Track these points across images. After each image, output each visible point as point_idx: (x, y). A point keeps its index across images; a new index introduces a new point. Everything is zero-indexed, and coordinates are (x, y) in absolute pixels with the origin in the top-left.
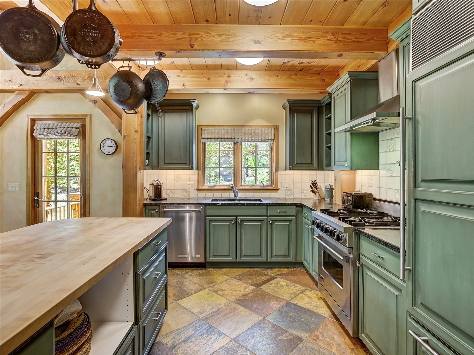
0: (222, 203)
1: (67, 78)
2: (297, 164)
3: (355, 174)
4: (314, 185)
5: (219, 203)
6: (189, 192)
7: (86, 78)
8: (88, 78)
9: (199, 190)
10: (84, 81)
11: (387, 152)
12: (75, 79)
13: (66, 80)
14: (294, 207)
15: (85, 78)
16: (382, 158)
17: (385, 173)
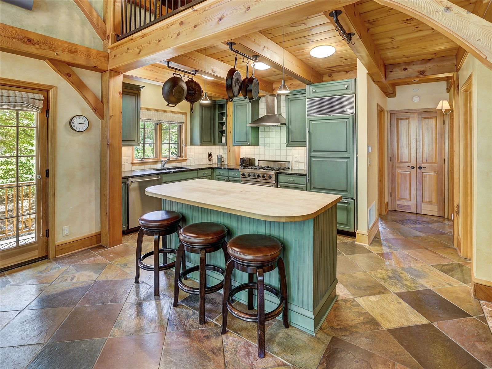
0: (173, 171)
1: (41, 43)
2: (204, 141)
3: (240, 148)
4: (210, 155)
5: (172, 171)
6: (125, 166)
7: (67, 50)
8: (69, 50)
9: (133, 164)
10: (64, 52)
11: (265, 137)
12: (52, 47)
13: (40, 45)
14: (211, 170)
15: (64, 49)
16: (261, 140)
17: (263, 147)
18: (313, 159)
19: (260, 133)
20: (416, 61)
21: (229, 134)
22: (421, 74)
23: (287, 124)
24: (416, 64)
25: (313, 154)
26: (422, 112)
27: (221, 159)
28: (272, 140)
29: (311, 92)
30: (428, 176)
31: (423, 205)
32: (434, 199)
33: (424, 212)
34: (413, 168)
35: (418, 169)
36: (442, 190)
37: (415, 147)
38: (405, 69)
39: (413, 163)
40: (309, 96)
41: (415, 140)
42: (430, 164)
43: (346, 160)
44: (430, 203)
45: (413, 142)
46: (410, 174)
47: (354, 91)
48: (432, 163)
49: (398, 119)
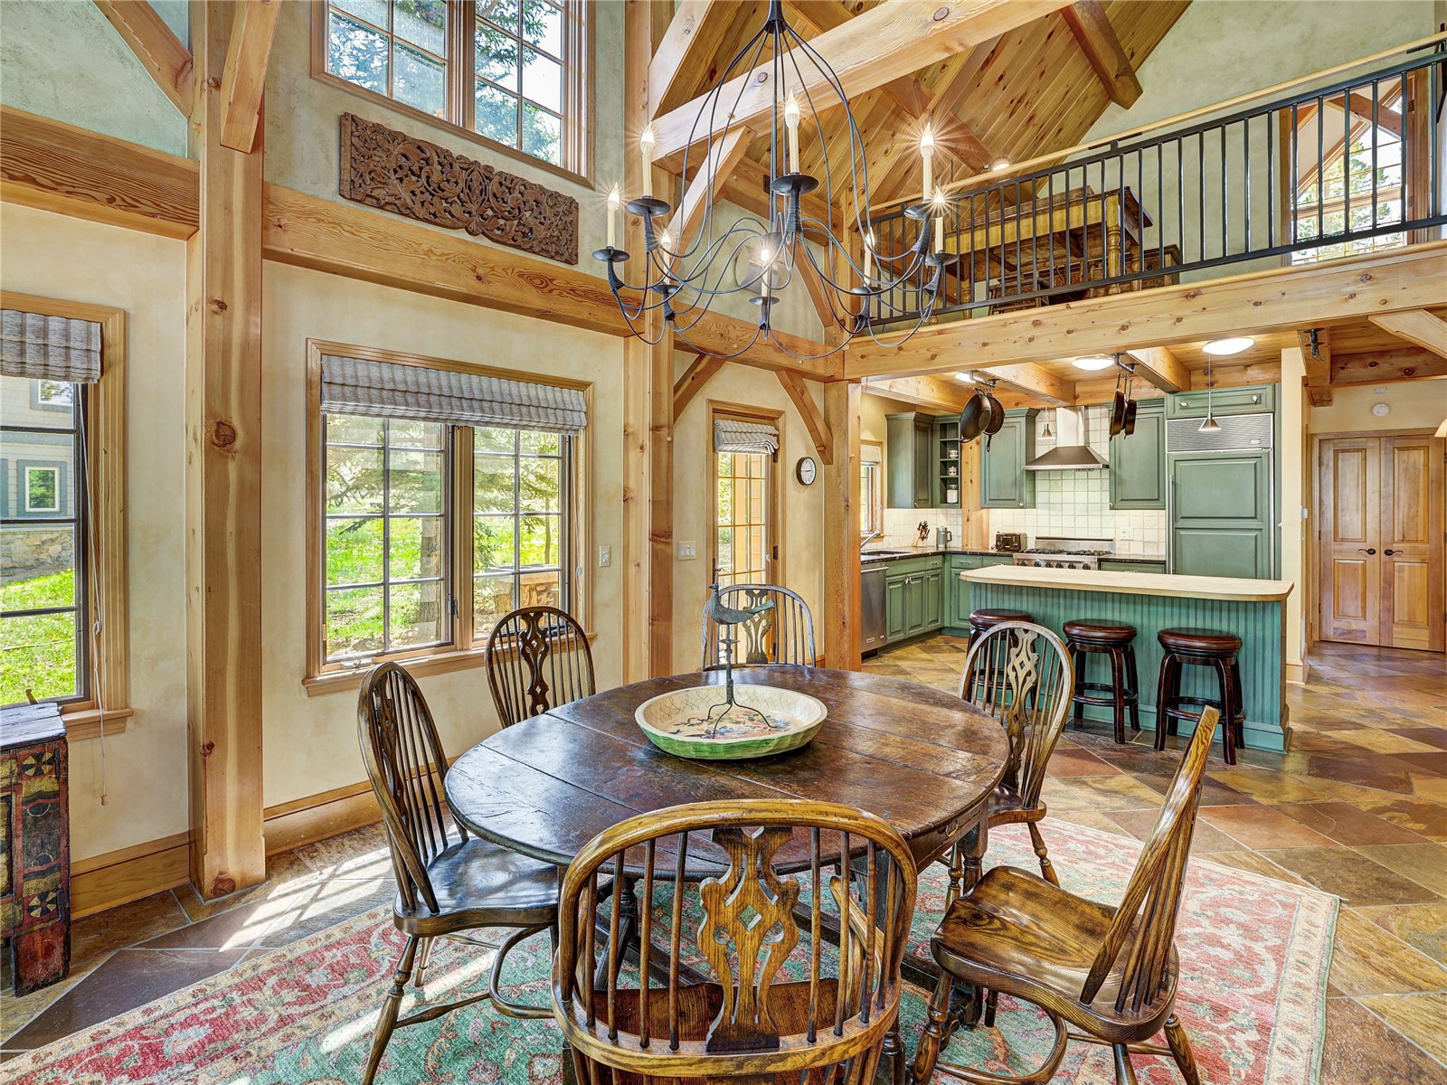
2: (918, 499)
3: (989, 513)
11: (1050, 491)
14: (942, 556)
16: (1040, 497)
17: (1047, 512)
18: (1182, 533)
19: (1038, 483)
20: (1397, 350)
21: (966, 485)
22: (1406, 374)
23: (1112, 466)
24: (1397, 356)
25: (1181, 523)
26: (1394, 437)
27: (945, 536)
28: (1068, 496)
29: (1178, 408)
30: (1406, 569)
31: (1395, 629)
32: (1421, 616)
33: (1396, 644)
34: (1372, 552)
35: (1383, 555)
36: (1440, 597)
37: (1377, 511)
38: (1374, 364)
39: (1372, 541)
40: (1171, 415)
41: (1377, 494)
42: (1413, 545)
43: (1254, 534)
44: (1411, 623)
45: (1373, 498)
46: (1364, 566)
47: (1271, 408)
48: (1417, 541)
49: (1336, 452)
